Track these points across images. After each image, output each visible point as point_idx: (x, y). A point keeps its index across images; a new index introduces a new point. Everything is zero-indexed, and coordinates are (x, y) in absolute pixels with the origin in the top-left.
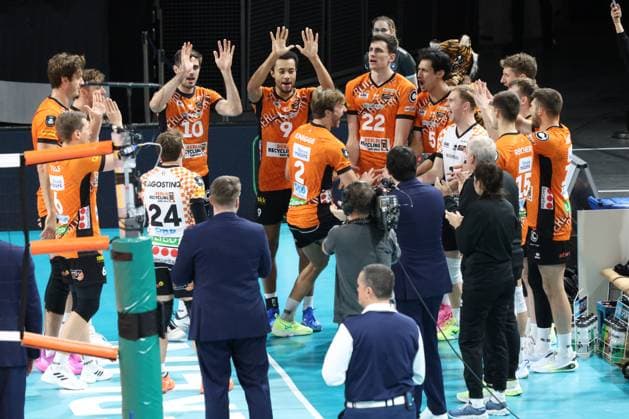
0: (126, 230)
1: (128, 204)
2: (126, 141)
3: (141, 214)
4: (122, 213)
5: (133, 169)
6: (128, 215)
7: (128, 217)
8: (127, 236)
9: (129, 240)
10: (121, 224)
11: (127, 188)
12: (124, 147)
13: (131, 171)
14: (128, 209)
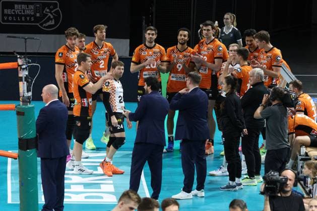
0: (23, 102)
1: (24, 90)
2: (24, 63)
3: (30, 95)
4: (21, 94)
5: (27, 75)
6: (24, 95)
7: (24, 96)
8: (23, 105)
9: (24, 106)
10: (21, 100)
11: (24, 84)
12: (22, 65)
13: (25, 76)
14: (24, 93)
